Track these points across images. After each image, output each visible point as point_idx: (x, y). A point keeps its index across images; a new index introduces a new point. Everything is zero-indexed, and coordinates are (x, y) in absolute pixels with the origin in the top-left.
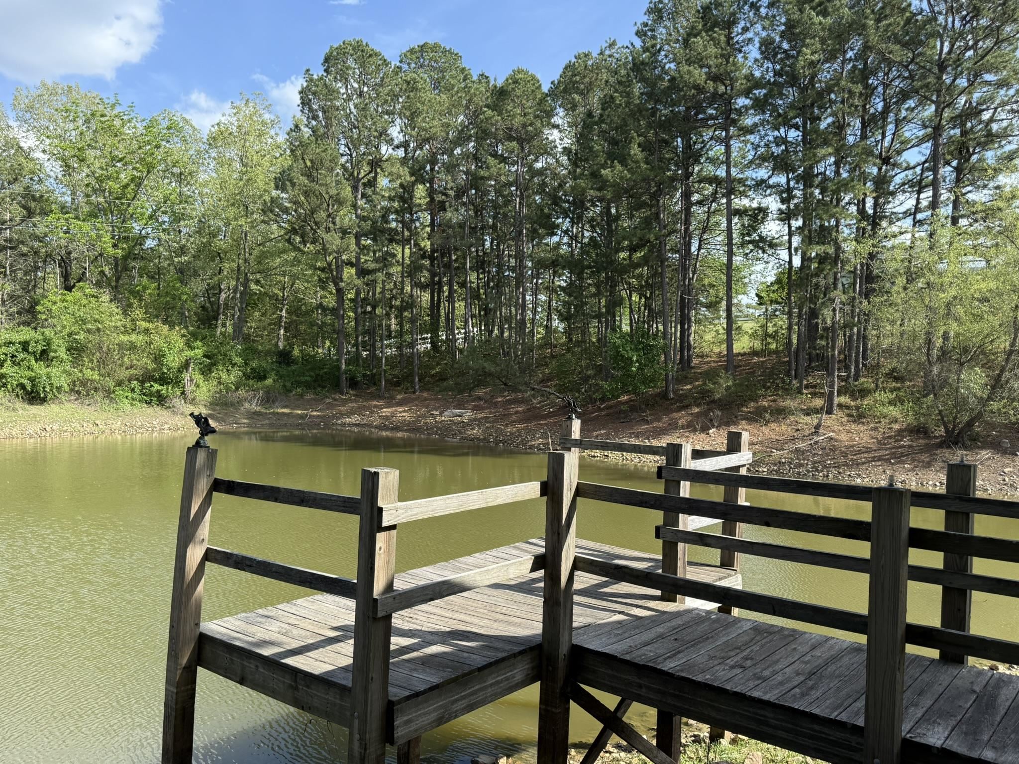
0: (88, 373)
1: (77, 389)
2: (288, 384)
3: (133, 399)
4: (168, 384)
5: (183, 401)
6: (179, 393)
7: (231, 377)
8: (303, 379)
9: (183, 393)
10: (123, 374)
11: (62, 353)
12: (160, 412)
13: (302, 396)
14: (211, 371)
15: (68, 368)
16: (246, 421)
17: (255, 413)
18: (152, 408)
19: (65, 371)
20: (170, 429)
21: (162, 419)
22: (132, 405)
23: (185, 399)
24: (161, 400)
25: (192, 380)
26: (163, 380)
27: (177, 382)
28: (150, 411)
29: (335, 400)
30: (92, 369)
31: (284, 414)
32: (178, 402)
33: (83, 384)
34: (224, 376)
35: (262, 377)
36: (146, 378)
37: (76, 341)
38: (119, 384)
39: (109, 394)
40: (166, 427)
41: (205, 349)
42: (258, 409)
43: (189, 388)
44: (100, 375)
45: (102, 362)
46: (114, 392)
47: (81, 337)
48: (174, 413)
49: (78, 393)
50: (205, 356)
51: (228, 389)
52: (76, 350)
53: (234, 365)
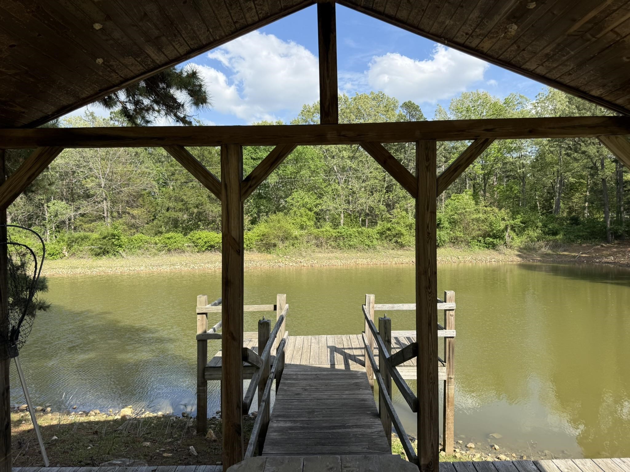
0: (458, 234)
1: (452, 241)
2: (572, 237)
3: (480, 246)
4: (497, 238)
5: (505, 247)
6: (503, 243)
7: (534, 233)
8: (581, 234)
9: (505, 243)
10: (475, 234)
11: (446, 224)
12: (493, 253)
13: (580, 244)
14: (524, 231)
15: (448, 231)
16: (539, 259)
17: (546, 254)
18: (489, 251)
19: (447, 233)
20: (495, 261)
21: (493, 256)
22: (479, 249)
23: (506, 246)
24: (494, 246)
25: (509, 236)
26: (495, 237)
27: (502, 238)
28: (487, 251)
29: (602, 246)
30: (460, 232)
31: (564, 255)
32: (501, 247)
33: (456, 238)
34: (531, 233)
35: (555, 233)
36: (486, 235)
37: (453, 218)
38: (473, 238)
39: (468, 243)
40: (493, 260)
41: (522, 219)
42: (550, 252)
43: (508, 240)
44: (464, 234)
45: (466, 229)
46: (470, 242)
47: (456, 217)
48: (500, 253)
49: (454, 243)
50: (522, 223)
51: (532, 241)
52: (453, 223)
53: (537, 227)
